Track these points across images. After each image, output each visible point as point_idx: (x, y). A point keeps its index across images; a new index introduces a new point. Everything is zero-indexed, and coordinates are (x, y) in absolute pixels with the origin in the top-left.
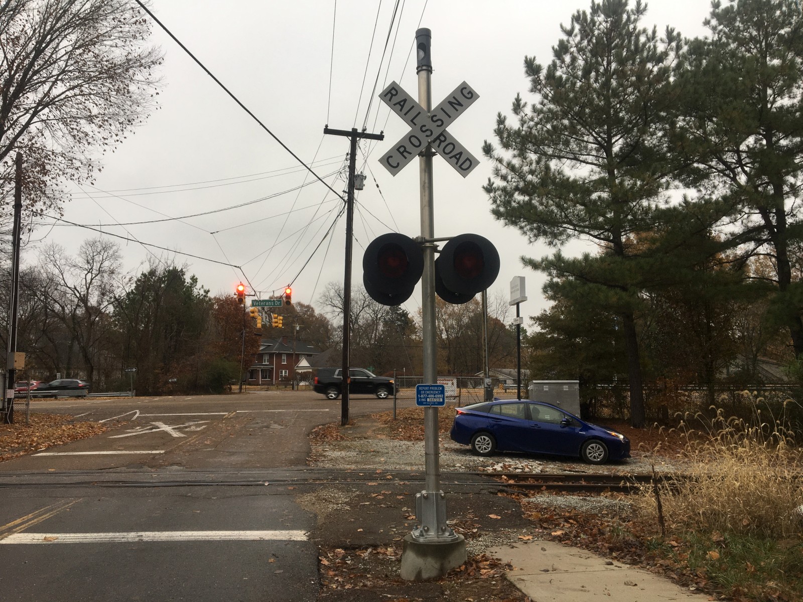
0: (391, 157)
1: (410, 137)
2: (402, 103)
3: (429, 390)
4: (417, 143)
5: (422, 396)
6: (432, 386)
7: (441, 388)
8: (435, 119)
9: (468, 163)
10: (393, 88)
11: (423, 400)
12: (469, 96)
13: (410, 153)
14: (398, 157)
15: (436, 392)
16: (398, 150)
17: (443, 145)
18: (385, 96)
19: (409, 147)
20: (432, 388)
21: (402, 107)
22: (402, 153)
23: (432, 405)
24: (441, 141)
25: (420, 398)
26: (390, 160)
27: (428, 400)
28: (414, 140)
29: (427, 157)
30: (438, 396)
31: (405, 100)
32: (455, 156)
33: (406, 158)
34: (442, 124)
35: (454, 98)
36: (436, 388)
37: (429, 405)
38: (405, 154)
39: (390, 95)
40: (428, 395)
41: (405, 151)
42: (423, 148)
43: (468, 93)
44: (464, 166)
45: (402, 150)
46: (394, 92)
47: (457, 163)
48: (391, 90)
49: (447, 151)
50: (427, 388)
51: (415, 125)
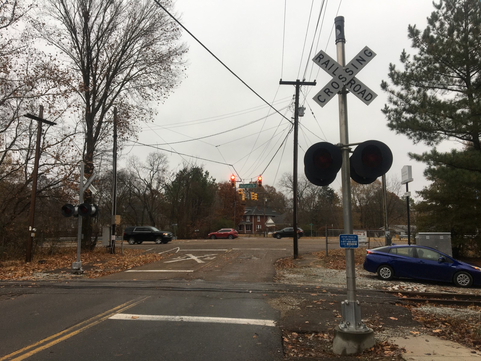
0: (320, 96)
1: (332, 83)
2: (327, 63)
3: (348, 238)
4: (337, 86)
5: (343, 242)
6: (349, 235)
7: (355, 237)
8: (348, 71)
9: (370, 96)
10: (321, 54)
11: (344, 244)
12: (370, 54)
13: (332, 93)
14: (324, 96)
15: (353, 239)
16: (325, 91)
17: (353, 86)
18: (316, 59)
19: (332, 89)
20: (350, 237)
21: (327, 65)
22: (327, 93)
23: (350, 247)
24: (352, 84)
25: (343, 243)
26: (319, 97)
27: (347, 244)
28: (334, 84)
29: (343, 95)
30: (354, 242)
31: (328, 61)
32: (361, 92)
33: (329, 96)
34: (352, 73)
35: (360, 57)
36: (352, 237)
37: (348, 247)
38: (329, 93)
39: (319, 59)
40: (347, 241)
41: (329, 91)
42: (340, 89)
43: (369, 53)
44: (367, 98)
45: (327, 91)
46: (321, 57)
47: (362, 97)
48: (320, 55)
49: (356, 89)
50: (346, 237)
51: (335, 75)
